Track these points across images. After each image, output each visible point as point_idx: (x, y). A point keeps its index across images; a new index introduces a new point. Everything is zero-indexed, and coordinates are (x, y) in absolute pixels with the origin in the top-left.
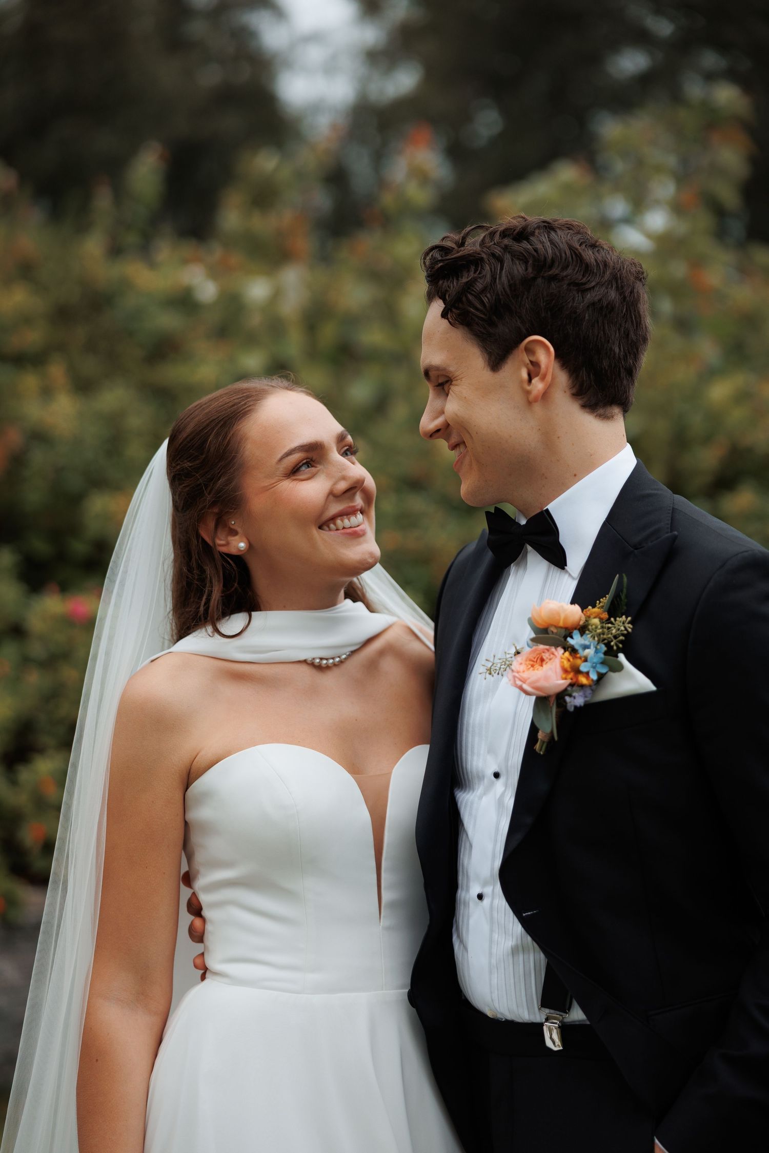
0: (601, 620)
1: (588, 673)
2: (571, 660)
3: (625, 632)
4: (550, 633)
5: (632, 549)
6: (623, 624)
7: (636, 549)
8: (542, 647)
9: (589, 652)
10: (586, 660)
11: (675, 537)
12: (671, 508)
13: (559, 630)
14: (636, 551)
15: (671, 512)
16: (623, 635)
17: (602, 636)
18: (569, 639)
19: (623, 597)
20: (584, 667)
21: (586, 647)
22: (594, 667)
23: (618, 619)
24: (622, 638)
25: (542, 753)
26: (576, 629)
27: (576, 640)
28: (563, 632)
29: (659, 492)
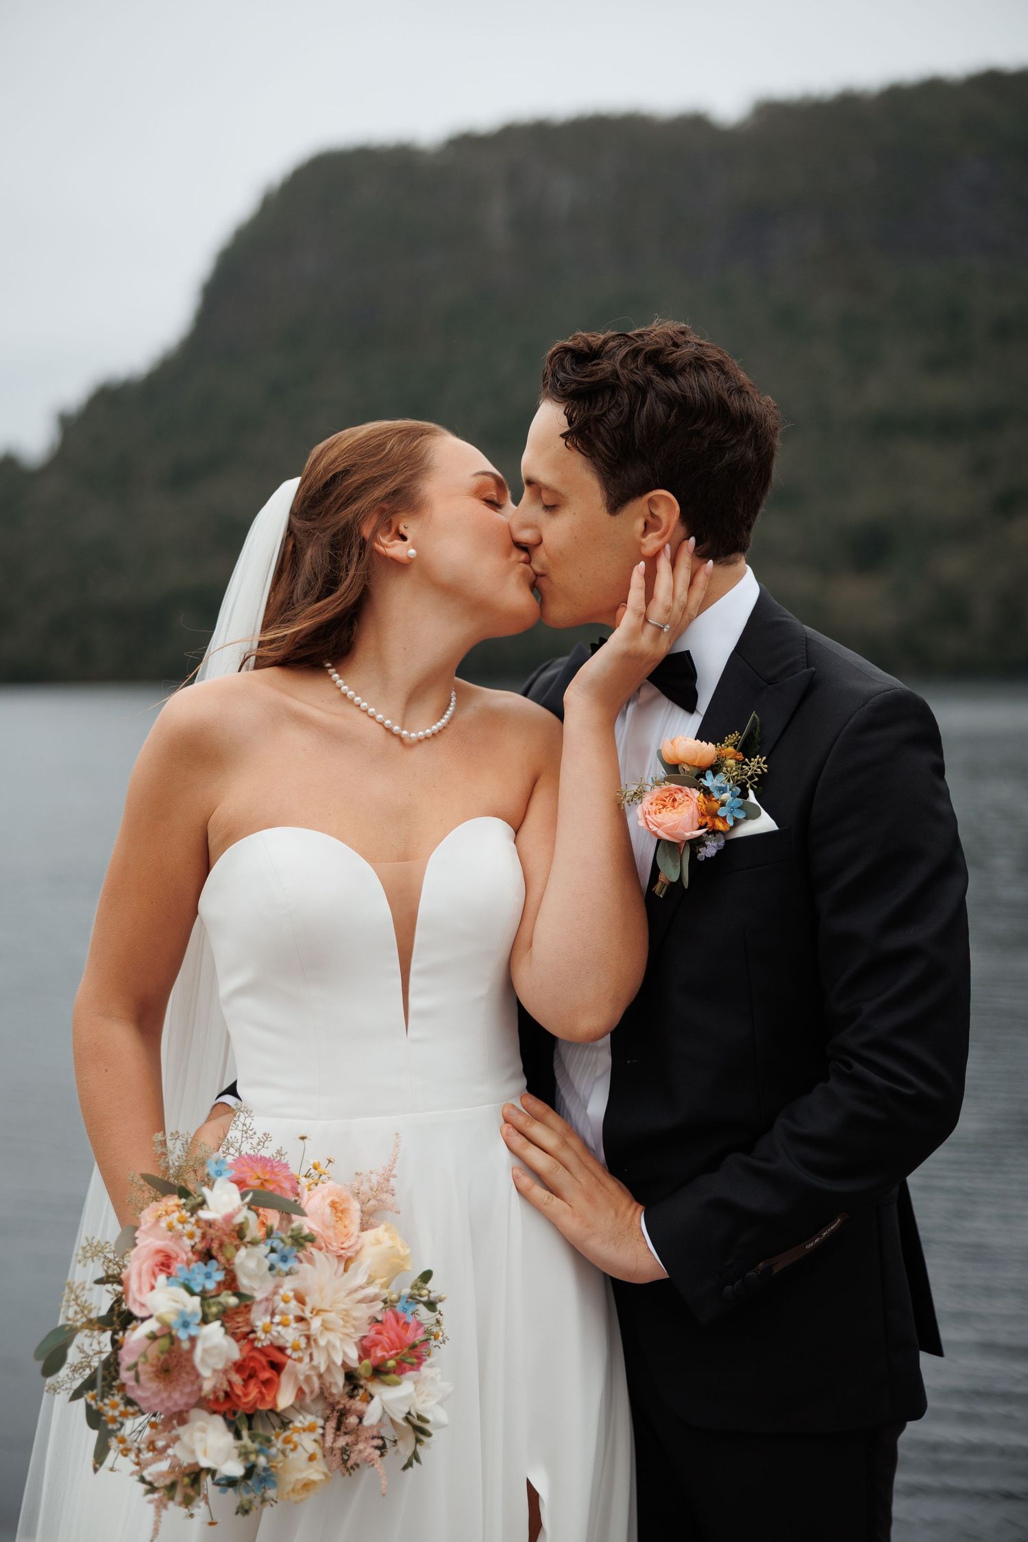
0: (738, 762)
1: (724, 818)
2: (707, 803)
3: (760, 773)
4: (681, 771)
5: (766, 684)
6: (757, 764)
7: (770, 684)
8: (673, 786)
9: (726, 796)
10: (723, 804)
11: (814, 673)
12: (804, 639)
13: (692, 768)
14: (769, 686)
15: (804, 643)
16: (758, 775)
17: (736, 777)
18: (702, 780)
19: (756, 735)
20: (722, 812)
21: (722, 790)
22: (731, 812)
23: (752, 759)
24: (756, 779)
25: (661, 896)
26: (708, 769)
27: (710, 781)
28: (696, 772)
29: (785, 619)
